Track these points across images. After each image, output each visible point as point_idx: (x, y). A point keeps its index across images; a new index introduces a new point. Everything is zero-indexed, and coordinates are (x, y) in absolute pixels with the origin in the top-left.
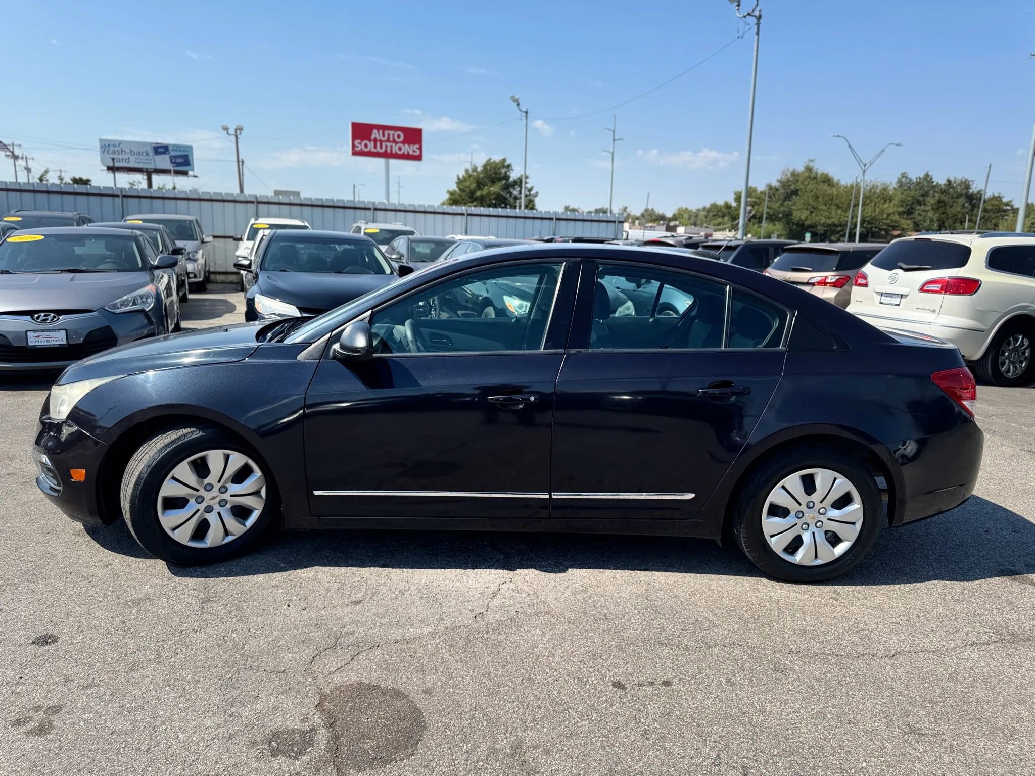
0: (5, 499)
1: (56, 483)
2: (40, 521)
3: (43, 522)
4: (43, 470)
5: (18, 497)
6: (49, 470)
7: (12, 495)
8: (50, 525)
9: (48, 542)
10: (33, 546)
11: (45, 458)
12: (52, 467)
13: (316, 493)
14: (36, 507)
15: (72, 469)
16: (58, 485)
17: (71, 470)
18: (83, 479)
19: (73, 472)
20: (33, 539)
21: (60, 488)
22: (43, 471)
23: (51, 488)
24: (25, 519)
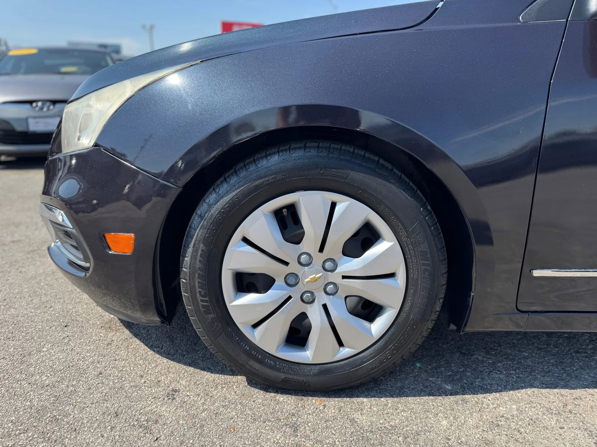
0: (9, 272)
1: (81, 256)
2: (53, 305)
3: (58, 307)
4: (57, 235)
5: (24, 270)
6: (68, 234)
7: (17, 267)
8: (67, 312)
9: (67, 344)
10: (48, 350)
11: (61, 216)
12: (74, 231)
13: (537, 273)
14: (47, 282)
15: (110, 231)
16: (86, 259)
17: (107, 235)
18: (128, 251)
19: (110, 237)
20: (46, 336)
21: (88, 265)
22: (58, 237)
23: (72, 263)
24: (34, 301)
